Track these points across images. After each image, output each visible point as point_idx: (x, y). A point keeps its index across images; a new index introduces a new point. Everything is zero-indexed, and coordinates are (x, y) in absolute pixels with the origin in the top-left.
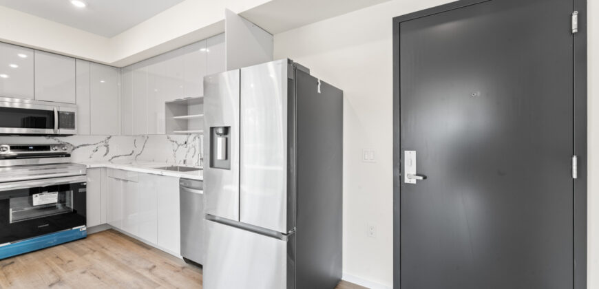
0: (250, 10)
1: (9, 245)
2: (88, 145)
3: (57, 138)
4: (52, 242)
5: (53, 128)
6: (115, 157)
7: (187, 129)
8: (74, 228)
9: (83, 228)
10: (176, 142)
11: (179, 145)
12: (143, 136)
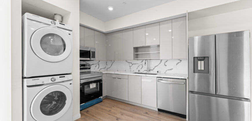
0: (196, 11)
1: (84, 104)
2: (94, 64)
3: (86, 61)
4: (94, 103)
5: (90, 57)
6: (101, 69)
7: (137, 58)
8: (99, 98)
9: (101, 97)
10: (131, 63)
11: (132, 64)
12: (111, 61)
